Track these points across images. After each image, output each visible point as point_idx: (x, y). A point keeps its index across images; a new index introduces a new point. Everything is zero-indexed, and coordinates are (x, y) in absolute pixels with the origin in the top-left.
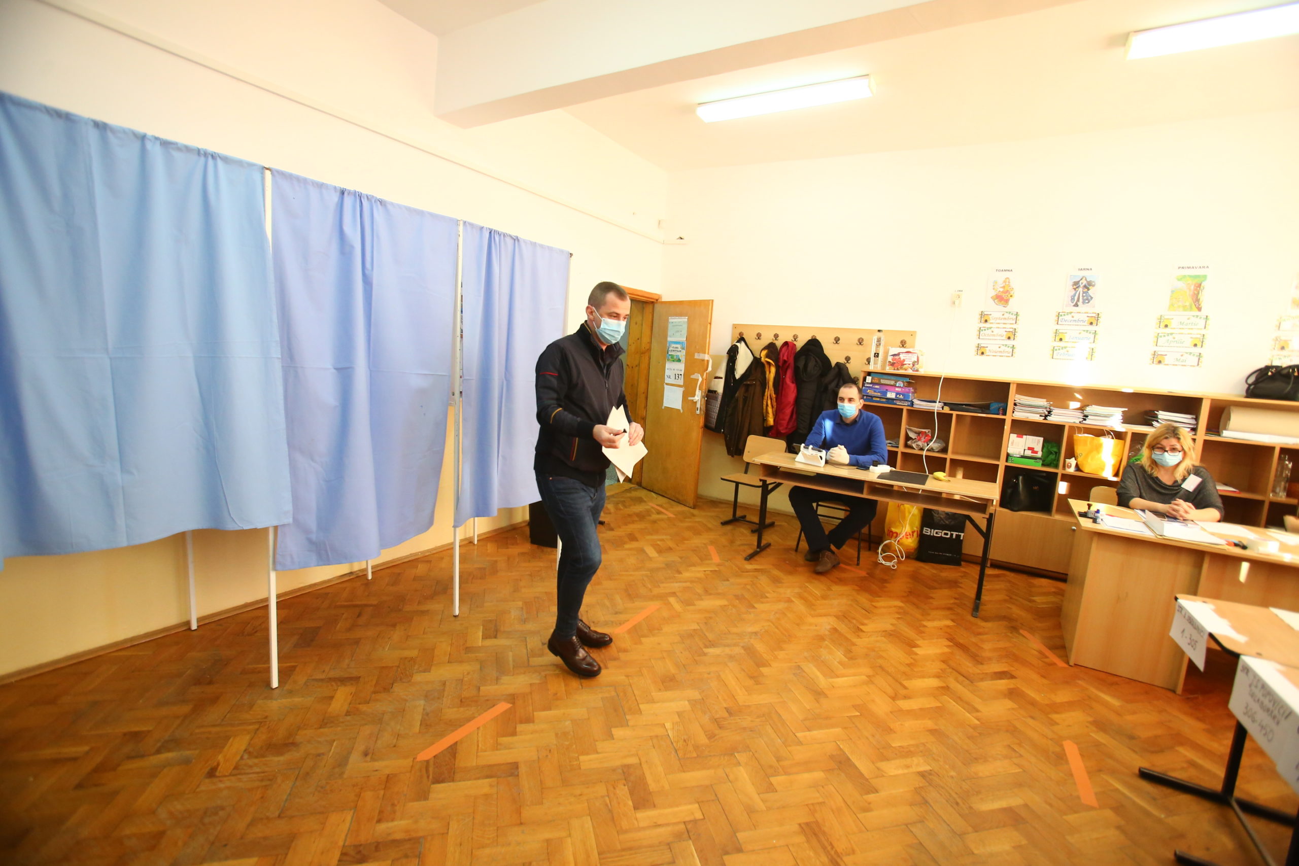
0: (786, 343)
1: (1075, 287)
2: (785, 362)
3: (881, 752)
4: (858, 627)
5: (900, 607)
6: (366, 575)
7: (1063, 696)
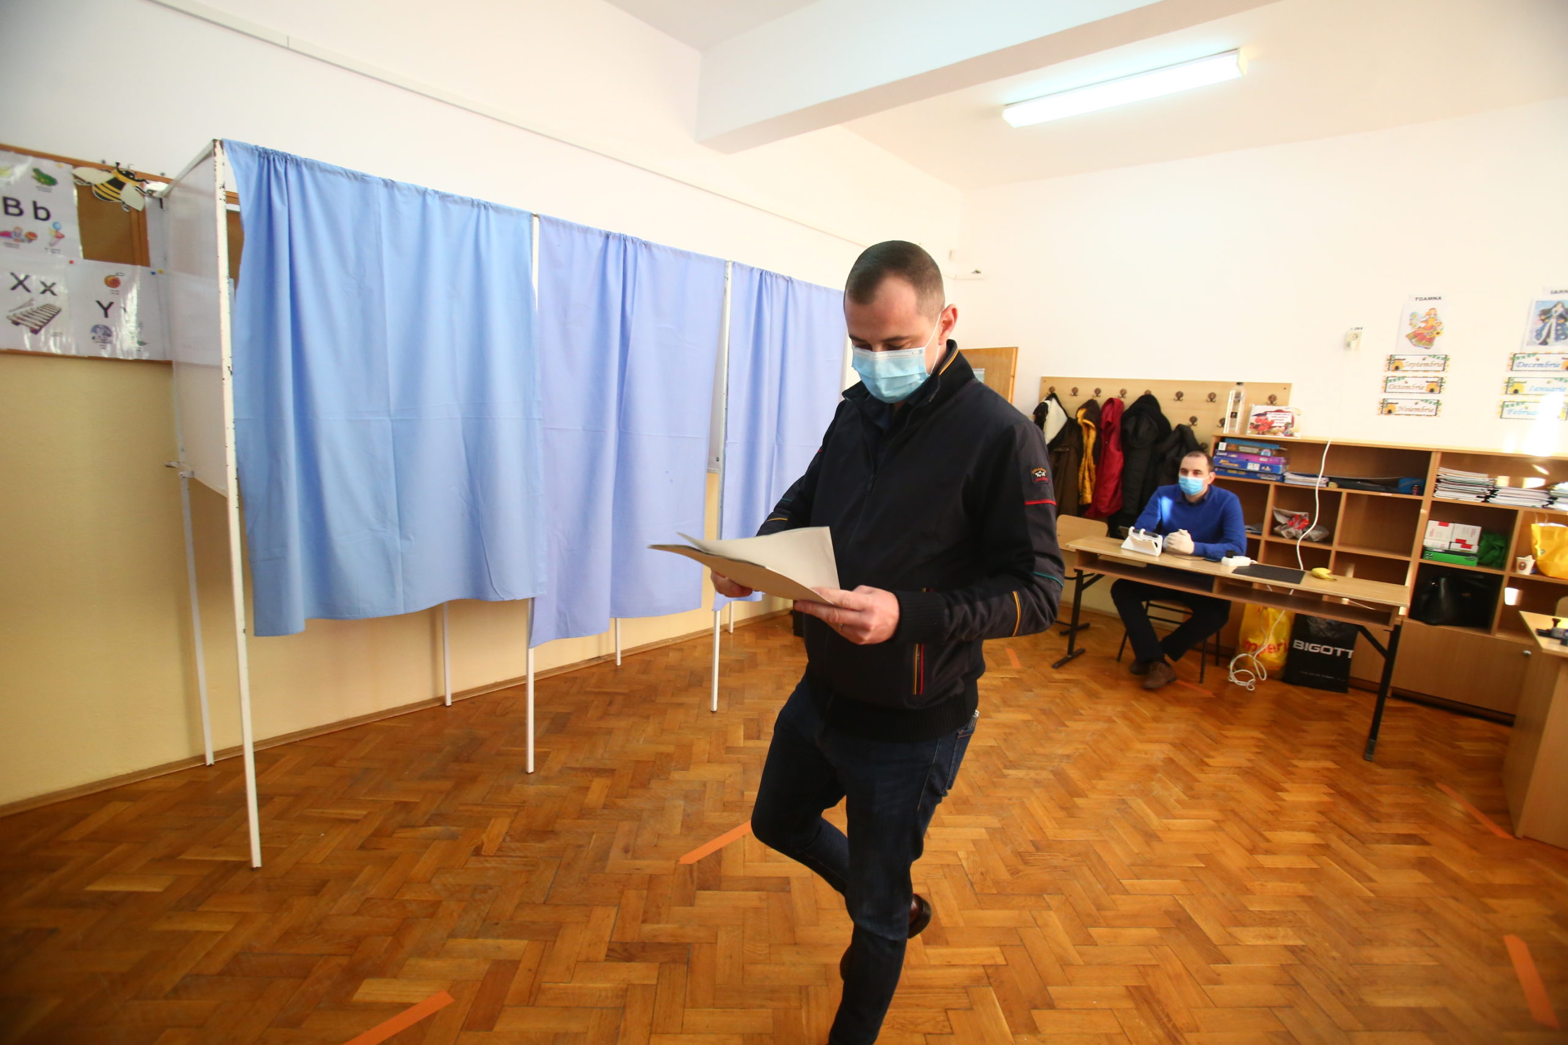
0: (1111, 401)
1: (1543, 317)
2: (1109, 424)
3: (1234, 916)
4: (1202, 760)
5: (1259, 740)
6: (614, 661)
7: (1503, 876)
